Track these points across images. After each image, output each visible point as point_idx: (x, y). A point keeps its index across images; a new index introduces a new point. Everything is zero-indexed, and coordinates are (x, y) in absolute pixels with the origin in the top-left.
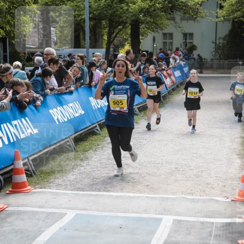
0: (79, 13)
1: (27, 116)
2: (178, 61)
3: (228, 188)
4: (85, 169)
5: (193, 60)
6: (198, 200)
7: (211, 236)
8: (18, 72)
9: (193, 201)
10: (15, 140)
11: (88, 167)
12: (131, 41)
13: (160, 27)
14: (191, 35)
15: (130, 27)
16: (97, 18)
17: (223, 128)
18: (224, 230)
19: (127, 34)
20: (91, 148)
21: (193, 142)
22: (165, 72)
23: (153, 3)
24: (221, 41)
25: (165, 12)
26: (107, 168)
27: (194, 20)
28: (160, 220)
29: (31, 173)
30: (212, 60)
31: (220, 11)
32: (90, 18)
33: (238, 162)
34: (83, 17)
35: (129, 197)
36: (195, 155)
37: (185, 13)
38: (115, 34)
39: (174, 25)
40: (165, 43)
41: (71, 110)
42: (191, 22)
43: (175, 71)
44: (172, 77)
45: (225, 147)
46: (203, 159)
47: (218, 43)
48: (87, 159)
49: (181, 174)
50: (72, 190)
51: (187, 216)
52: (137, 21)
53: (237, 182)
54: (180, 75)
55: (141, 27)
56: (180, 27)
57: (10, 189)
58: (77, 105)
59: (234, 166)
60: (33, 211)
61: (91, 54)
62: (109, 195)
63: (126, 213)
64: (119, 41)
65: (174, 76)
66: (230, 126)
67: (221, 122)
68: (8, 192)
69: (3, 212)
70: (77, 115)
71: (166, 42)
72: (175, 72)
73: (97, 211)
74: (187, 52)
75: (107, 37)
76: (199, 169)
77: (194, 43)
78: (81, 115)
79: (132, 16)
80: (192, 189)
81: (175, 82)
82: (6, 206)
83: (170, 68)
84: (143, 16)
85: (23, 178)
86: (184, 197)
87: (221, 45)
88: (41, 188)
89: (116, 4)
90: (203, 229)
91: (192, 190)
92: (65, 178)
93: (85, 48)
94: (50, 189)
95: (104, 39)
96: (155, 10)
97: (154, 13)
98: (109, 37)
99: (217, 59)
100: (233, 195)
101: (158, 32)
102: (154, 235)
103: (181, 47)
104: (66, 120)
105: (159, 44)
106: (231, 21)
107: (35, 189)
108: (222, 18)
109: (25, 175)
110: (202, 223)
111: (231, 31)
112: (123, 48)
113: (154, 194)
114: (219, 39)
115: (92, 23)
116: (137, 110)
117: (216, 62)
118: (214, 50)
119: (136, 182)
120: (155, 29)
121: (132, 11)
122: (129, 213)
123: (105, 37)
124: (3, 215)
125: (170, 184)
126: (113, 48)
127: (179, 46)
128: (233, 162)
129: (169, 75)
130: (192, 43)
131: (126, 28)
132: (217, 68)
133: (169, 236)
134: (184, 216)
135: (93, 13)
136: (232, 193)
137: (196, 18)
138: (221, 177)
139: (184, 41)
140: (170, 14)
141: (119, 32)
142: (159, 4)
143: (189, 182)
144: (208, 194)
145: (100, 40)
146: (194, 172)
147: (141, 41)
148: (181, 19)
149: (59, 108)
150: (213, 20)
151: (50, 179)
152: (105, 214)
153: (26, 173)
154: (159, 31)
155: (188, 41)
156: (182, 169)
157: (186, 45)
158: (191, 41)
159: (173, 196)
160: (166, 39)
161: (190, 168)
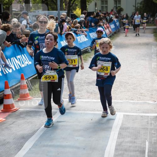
1: (25, 53)
3: (154, 96)
6: (137, 103)
7: (148, 124)
9: (134, 104)
10: (19, 68)
17: (146, 60)
18: (155, 120)
22: (105, 25)
24: (139, 5)
26: (77, 85)
29: (30, 88)
35: (94, 102)
36: (130, 76)
40: (102, 7)
43: (111, 24)
44: (110, 29)
46: (136, 79)
47: (137, 6)
49: (124, 88)
51: (132, 113)
54: (114, 27)
57: (19, 98)
62: (81, 101)
63: (94, 111)
65: (111, 28)
67: (144, 56)
68: (17, 100)
69: (17, 111)
72: (111, 26)
76: (134, 85)
77: (122, 7)
80: (131, 96)
81: (111, 32)
82: (19, 108)
85: (27, 91)
87: (139, 8)
90: (142, 120)
91: (132, 97)
105: (99, 8)
107: (34, 98)
110: (142, 116)
112: (75, 10)
114: (138, 3)
116: (89, 49)
118: (134, 11)
122: (95, 111)
124: (17, 113)
125: (118, 94)
129: (108, 28)
130: (120, 6)
133: (122, 124)
134: (129, 112)
138: (149, 90)
139: (115, 5)
143: (129, 92)
144: (143, 100)
146: (132, 86)
147: (87, 5)
152: (81, 112)
155: (118, 5)
156: (124, 85)
157: (117, 8)
158: (119, 5)
159: (121, 101)
160: (103, 4)
161: (129, 84)
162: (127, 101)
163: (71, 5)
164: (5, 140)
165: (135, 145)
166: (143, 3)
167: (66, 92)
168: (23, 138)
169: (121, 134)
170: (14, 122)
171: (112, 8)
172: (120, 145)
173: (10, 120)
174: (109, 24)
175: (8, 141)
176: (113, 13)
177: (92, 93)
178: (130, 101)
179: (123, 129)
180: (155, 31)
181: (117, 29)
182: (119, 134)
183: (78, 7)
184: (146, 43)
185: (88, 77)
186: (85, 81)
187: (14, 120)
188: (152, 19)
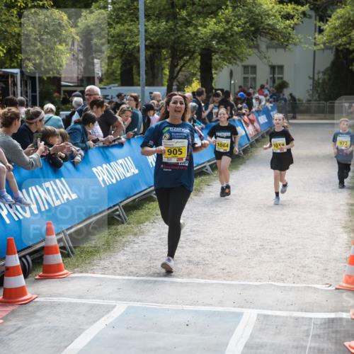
0: (132, 40)
1: (63, 177)
2: (263, 103)
3: (331, 272)
4: (139, 246)
5: (283, 102)
6: (291, 289)
7: (308, 336)
8: (51, 117)
9: (284, 290)
11: (143, 244)
12: (201, 76)
13: (239, 58)
14: (281, 67)
15: (199, 57)
16: (155, 46)
17: (324, 192)
18: (325, 328)
19: (195, 66)
20: (147, 219)
22: (246, 117)
23: (230, 26)
24: (321, 75)
25: (246, 37)
27: (285, 48)
28: (240, 315)
29: (69, 252)
30: (309, 101)
31: (320, 36)
32: (146, 46)
33: (344, 237)
34: (137, 45)
35: (200, 284)
36: (286, 228)
37: (272, 39)
38: (179, 67)
39: (259, 54)
40: (245, 79)
41: (121, 169)
42: (281, 51)
43: (259, 115)
45: (327, 218)
46: (297, 233)
47: (316, 78)
48: (142, 233)
49: (268, 254)
50: (123, 275)
51: (276, 310)
52: (208, 49)
53: (342, 264)
54: (267, 121)
55: (214, 58)
56: (265, 58)
57: (41, 273)
58: (129, 162)
59: (339, 242)
60: (70, 303)
61: (147, 94)
62: (172, 282)
63: (195, 305)
64: (185, 76)
65: (259, 123)
67: (321, 184)
68: (37, 277)
69: (31, 303)
70: (128, 175)
71: (247, 78)
72: (259, 118)
73: (155, 302)
74: (275, 91)
75: (168, 70)
76: (290, 248)
77: (285, 79)
78: (134, 175)
79: (203, 43)
80: (282, 273)
81: (259, 130)
82: (36, 296)
83: (253, 112)
84: (217, 43)
85: (58, 258)
86: (272, 285)
87: (321, 81)
88: (81, 272)
89: (181, 27)
90: (297, 327)
91: (282, 275)
92: (113, 259)
93: (139, 85)
94: (94, 273)
95: (165, 74)
96: (232, 35)
97: (232, 39)
98: (171, 71)
99: (316, 100)
100: (338, 281)
102: (232, 335)
103: (267, 83)
104: (114, 181)
105: (238, 80)
106: (334, 50)
107: (74, 273)
108: (322, 46)
109: (60, 255)
110: (297, 319)
111: (334, 63)
113: (232, 280)
114: (319, 73)
115: (149, 53)
116: (208, 168)
117: (314, 104)
118: (311, 88)
119: (207, 264)
120: (232, 60)
121: (202, 36)
122: (198, 305)
123: (167, 72)
124: (30, 308)
125: (253, 267)
126: (177, 86)
127: (264, 83)
128: (337, 238)
129: (252, 122)
130: (282, 78)
131: (194, 59)
132: (316, 112)
133: (252, 336)
134: (271, 310)
135: (150, 40)
136: (337, 279)
137: (287, 45)
138: (322, 258)
139: (272, 76)
140: (252, 40)
141: (184, 64)
142: (237, 26)
143: (279, 263)
144: (304, 281)
145: (160, 75)
146: (286, 250)
147: (214, 76)
148: (268, 47)
149: (104, 166)
150: (310, 48)
151: (93, 260)
152: (167, 306)
153: (61, 252)
154: (238, 62)
155: (276, 76)
156: (269, 247)
157: (274, 82)
158: (280, 76)
159: (257, 283)
160: (248, 73)
161: (280, 246)
162: (271, 283)
167: (145, 261)
170: (19, 328)
174: (254, 115)
177: (198, 264)
178: (276, 284)
179: (252, 348)
183: (197, 79)
185: (195, 229)
186: (189, 237)
187: (20, 324)
188: (347, 105)
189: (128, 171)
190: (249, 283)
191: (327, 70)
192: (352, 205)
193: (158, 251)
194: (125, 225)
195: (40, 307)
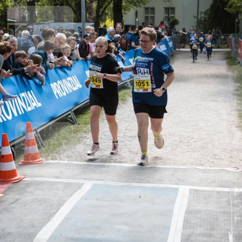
1: (32, 90)
3: (235, 159)
6: (210, 171)
7: (229, 204)
9: (205, 172)
10: (23, 112)
13: (142, 2)
14: (173, 9)
17: (217, 101)
21: (191, 115)
24: (203, 15)
28: (177, 189)
29: (40, 145)
33: (239, 134)
36: (194, 127)
40: (146, 18)
41: (70, 85)
43: (160, 45)
45: (223, 120)
46: (204, 131)
47: (199, 17)
49: (187, 146)
51: (202, 186)
54: (166, 49)
57: (23, 161)
63: (142, 183)
66: (224, 99)
67: (214, 96)
68: (20, 163)
69: (21, 182)
71: (148, 17)
73: (113, 181)
76: (203, 141)
77: (176, 18)
78: (79, 89)
80: (200, 160)
82: (22, 177)
86: (195, 168)
87: (202, 19)
88: (52, 159)
90: (220, 198)
91: (201, 161)
101: (140, 6)
102: (174, 203)
104: (65, 94)
105: (141, 19)
107: (47, 160)
110: (219, 192)
111: (213, 6)
113: (165, 165)
114: (201, 13)
116: (129, 84)
118: (196, 24)
120: (137, 3)
122: (145, 183)
124: (20, 185)
125: (178, 156)
128: (234, 134)
130: (173, 17)
133: (189, 205)
134: (199, 186)
138: (227, 149)
139: (167, 15)
143: (196, 153)
144: (218, 165)
146: (199, 144)
147: (123, 15)
149: (59, 82)
155: (170, 15)
156: (186, 141)
157: (169, 20)
158: (173, 15)
159: (184, 167)
160: (148, 14)
161: (194, 140)
162: (194, 167)
163: (100, 13)
164: (3, 230)
165: (212, 239)
166: (209, 12)
168: (33, 226)
169: (187, 220)
170: (17, 200)
171: (162, 20)
172: (188, 240)
173: (11, 196)
174: (157, 44)
175: (10, 231)
176: (164, 27)
178: (197, 167)
179: (191, 213)
180: (228, 56)
181: (170, 52)
182: (184, 220)
183: (109, 18)
184: (215, 74)
185: (129, 128)
186: (126, 134)
187: (17, 197)
188: (223, 37)
189: (75, 87)
190: (177, 167)
191: (207, 11)
192: (240, 110)
193: (105, 144)
194: (76, 125)
195: (29, 185)
